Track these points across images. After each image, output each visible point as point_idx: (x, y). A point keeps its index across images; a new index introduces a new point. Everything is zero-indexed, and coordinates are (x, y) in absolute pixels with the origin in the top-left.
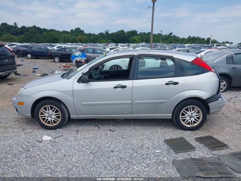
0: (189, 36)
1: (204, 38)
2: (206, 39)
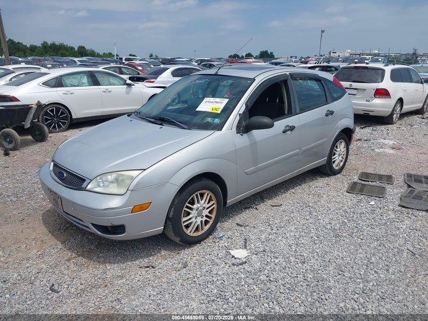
0: (44, 42)
1: (72, 47)
2: (76, 49)
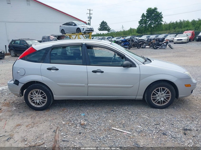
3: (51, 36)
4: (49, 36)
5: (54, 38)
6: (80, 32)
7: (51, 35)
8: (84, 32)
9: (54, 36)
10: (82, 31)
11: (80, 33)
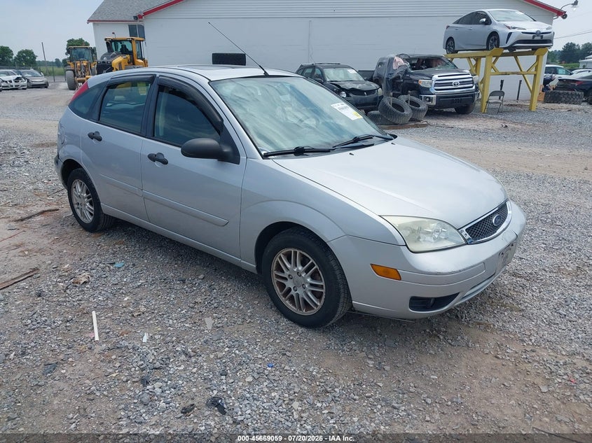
3: (396, 58)
4: (393, 59)
5: (404, 64)
6: (498, 46)
7: (399, 56)
8: (507, 45)
9: (403, 59)
10: (503, 44)
11: (495, 48)
